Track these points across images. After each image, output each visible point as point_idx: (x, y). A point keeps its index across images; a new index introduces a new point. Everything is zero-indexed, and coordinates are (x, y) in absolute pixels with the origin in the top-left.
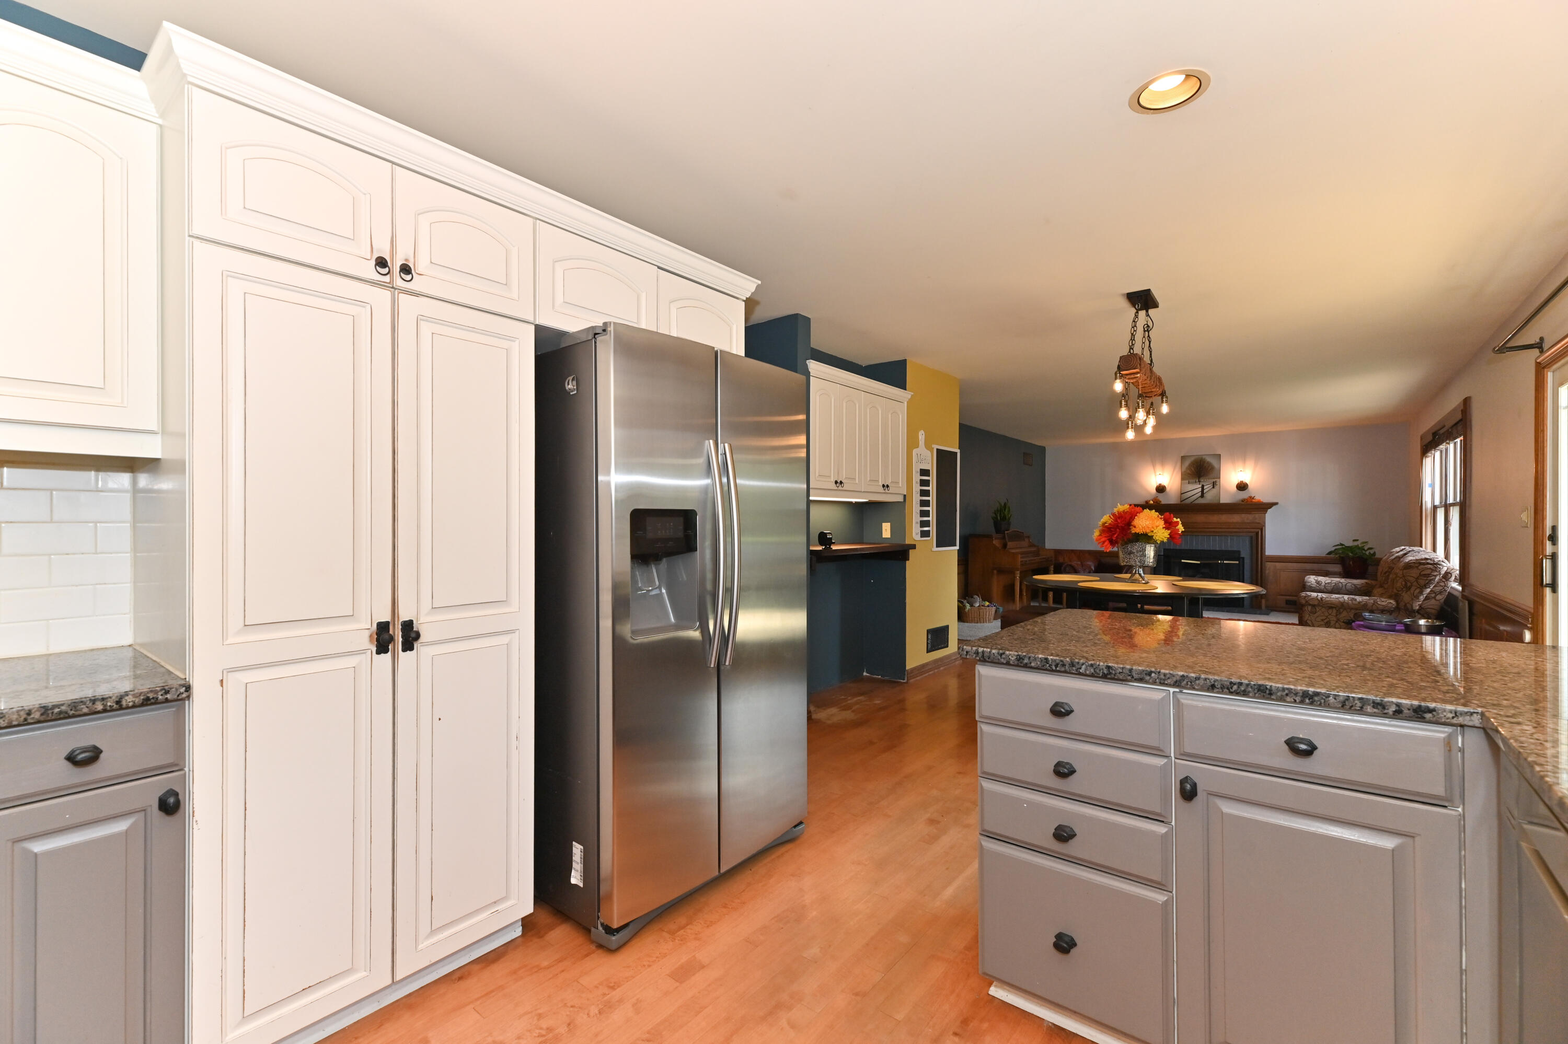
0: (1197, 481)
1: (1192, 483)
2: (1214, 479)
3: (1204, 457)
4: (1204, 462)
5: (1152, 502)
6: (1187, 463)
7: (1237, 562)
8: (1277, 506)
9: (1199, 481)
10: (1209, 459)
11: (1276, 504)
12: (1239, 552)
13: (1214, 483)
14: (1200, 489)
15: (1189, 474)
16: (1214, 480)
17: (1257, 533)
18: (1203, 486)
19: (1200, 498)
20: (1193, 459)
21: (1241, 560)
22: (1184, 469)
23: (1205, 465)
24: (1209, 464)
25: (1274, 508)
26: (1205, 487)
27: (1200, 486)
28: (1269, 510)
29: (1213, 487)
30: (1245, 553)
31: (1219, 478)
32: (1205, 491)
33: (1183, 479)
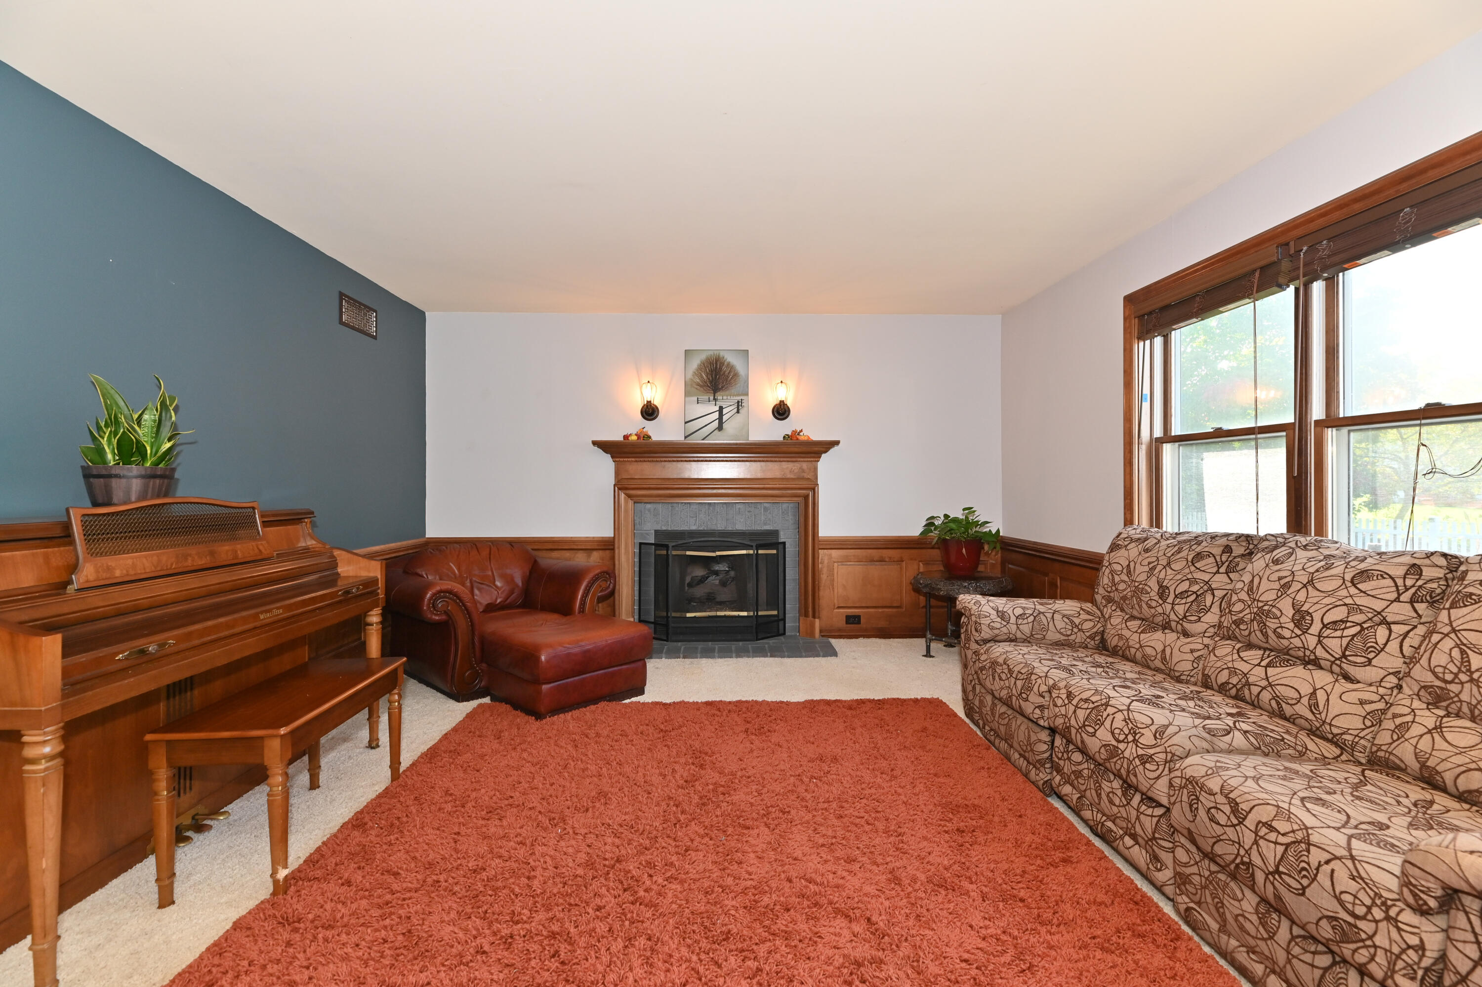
0: (712, 398)
1: (703, 402)
2: (738, 395)
3: (722, 354)
4: (722, 364)
5: (634, 438)
6: (695, 363)
7: (774, 552)
8: (836, 448)
9: (715, 400)
10: (730, 359)
11: (837, 443)
12: (776, 533)
13: (738, 402)
14: (716, 415)
15: (698, 384)
16: (739, 398)
17: (806, 497)
18: (721, 409)
19: (716, 431)
20: (703, 357)
21: (781, 547)
22: (690, 375)
23: (724, 368)
24: (731, 367)
25: (832, 451)
26: (725, 411)
27: (717, 408)
28: (823, 455)
29: (738, 412)
30: (788, 537)
31: (747, 394)
32: (725, 418)
33: (687, 394)
